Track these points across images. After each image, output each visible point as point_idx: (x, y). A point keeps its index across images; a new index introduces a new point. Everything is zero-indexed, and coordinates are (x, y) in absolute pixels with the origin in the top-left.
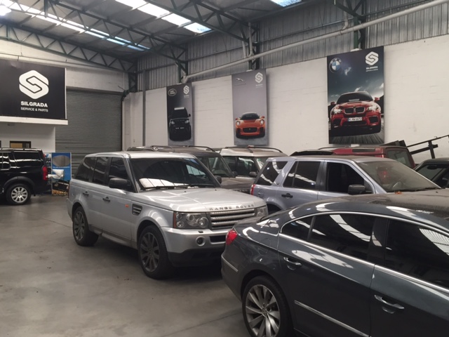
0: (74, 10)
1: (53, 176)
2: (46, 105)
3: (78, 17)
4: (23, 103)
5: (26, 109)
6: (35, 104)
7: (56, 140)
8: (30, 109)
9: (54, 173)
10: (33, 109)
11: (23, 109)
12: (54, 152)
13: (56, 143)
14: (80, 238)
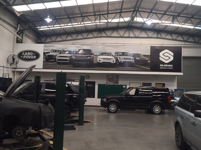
0: (187, 17)
1: (175, 101)
2: (172, 66)
3: (190, 21)
4: (161, 65)
5: (163, 68)
6: (166, 65)
7: (177, 82)
8: (164, 68)
9: (175, 99)
10: (166, 68)
11: (161, 68)
12: (176, 88)
13: (177, 84)
14: (179, 143)
